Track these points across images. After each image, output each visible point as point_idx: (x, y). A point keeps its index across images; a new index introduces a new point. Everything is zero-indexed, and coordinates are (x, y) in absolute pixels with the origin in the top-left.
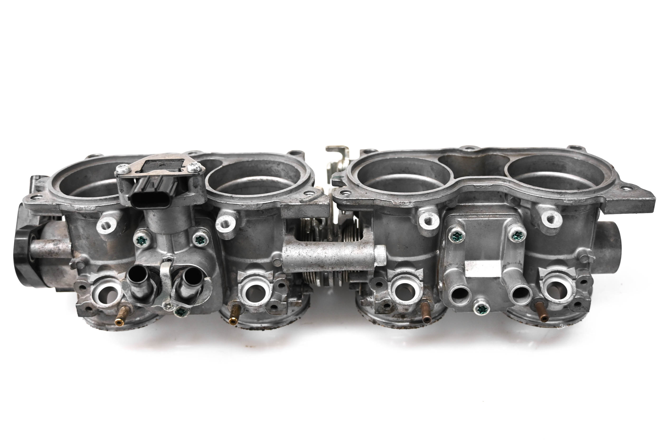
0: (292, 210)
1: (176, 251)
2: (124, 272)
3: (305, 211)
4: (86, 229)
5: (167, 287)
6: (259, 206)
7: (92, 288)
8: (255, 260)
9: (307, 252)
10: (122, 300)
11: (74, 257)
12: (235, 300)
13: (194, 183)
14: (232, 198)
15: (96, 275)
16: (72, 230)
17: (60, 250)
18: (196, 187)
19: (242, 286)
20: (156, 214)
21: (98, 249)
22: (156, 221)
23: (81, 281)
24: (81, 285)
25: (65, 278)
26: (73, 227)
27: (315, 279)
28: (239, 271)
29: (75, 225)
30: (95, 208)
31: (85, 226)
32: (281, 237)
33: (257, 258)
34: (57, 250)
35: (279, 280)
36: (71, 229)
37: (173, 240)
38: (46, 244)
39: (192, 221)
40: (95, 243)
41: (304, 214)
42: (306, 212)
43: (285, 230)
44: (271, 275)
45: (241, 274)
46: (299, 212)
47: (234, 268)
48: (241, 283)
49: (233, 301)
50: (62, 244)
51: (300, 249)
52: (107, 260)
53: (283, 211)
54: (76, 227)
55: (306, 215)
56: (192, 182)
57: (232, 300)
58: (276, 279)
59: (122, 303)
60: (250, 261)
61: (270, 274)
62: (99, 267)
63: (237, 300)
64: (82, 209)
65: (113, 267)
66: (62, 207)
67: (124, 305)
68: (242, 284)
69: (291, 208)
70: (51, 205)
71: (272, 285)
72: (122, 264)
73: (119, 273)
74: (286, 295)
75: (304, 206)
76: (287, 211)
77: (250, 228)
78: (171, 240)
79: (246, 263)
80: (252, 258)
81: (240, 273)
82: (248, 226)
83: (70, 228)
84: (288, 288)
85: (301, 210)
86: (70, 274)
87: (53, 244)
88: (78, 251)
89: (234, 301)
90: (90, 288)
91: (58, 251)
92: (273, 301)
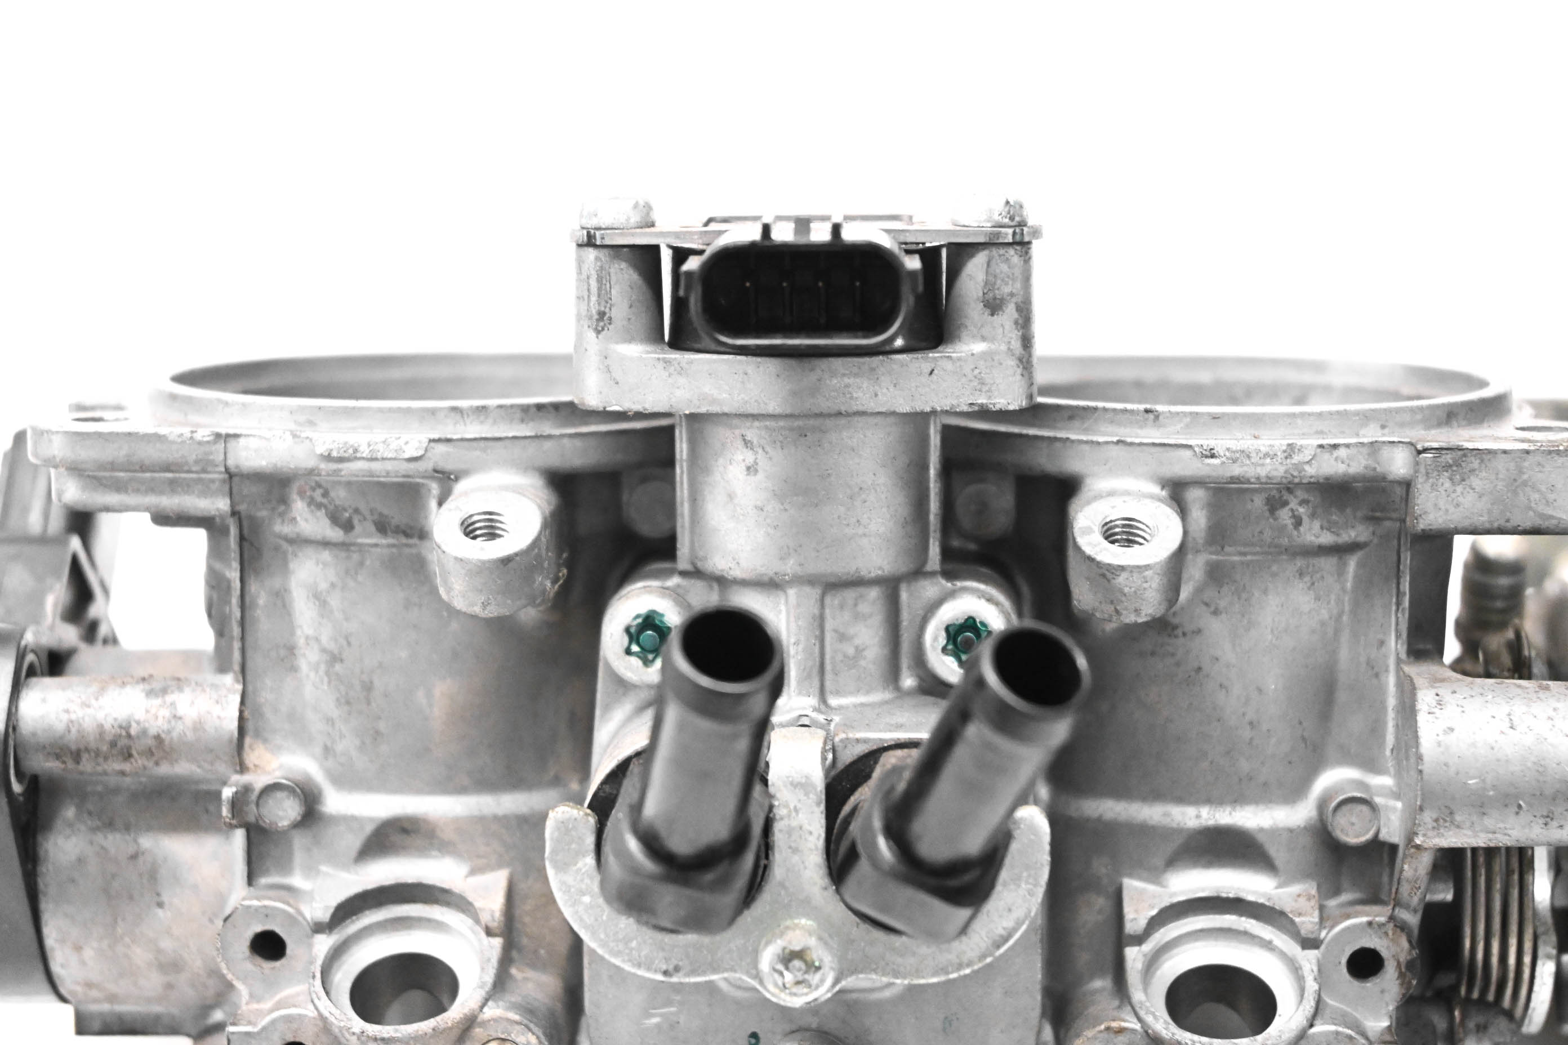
0: (1476, 482)
1: (838, 693)
2: (499, 866)
3: (1543, 488)
4: (335, 601)
5: (796, 859)
6: (1296, 459)
7: (323, 944)
8: (1228, 809)
9: (1552, 713)
10: (485, 1009)
11: (242, 768)
12: (1114, 1024)
13: (989, 285)
14: (1151, 416)
15: (344, 875)
16: (259, 612)
17: (180, 718)
18: (993, 306)
19: (1145, 955)
20: (763, 463)
21: (382, 726)
22: (759, 503)
23: (267, 903)
24: (259, 928)
25: (160, 912)
26: (263, 593)
27: (1527, 959)
28: (1130, 876)
29: (276, 582)
30: (426, 450)
31: (333, 585)
32: (1375, 681)
33: (1239, 799)
34: (160, 722)
35: (1355, 926)
36: (254, 605)
37: (829, 625)
38: (103, 689)
39: (931, 541)
40: (368, 688)
41: (1542, 508)
42: (1551, 497)
43: (1398, 637)
44: (1309, 899)
45: (1142, 892)
46: (1515, 493)
47: (1100, 867)
48: (1139, 940)
49: (1102, 1027)
50: (194, 691)
51: (1512, 702)
52: (419, 792)
53: (1427, 486)
54: (281, 599)
55: (1549, 511)
56: (981, 277)
57: (1097, 1022)
58: (1332, 927)
59: (484, 1024)
60: (1198, 817)
61: (1299, 896)
62: (369, 829)
63: (1124, 1021)
64: (356, 451)
65: (448, 834)
66: (243, 454)
67: (494, 1035)
68: (1148, 947)
69: (1472, 471)
70: (183, 442)
71: (1313, 954)
72: (496, 818)
73: (473, 872)
74: (1386, 1023)
75: (1539, 458)
76: (1448, 484)
77: (1216, 613)
78: (820, 620)
79: (1174, 825)
80: (1209, 801)
81: (1136, 888)
82: (1207, 604)
83: (247, 599)
84: (1401, 975)
85: (1525, 484)
86: (195, 887)
87: (143, 690)
88: (265, 741)
89: (1108, 1029)
90: (310, 946)
91: (166, 727)
92: (1326, 1034)
